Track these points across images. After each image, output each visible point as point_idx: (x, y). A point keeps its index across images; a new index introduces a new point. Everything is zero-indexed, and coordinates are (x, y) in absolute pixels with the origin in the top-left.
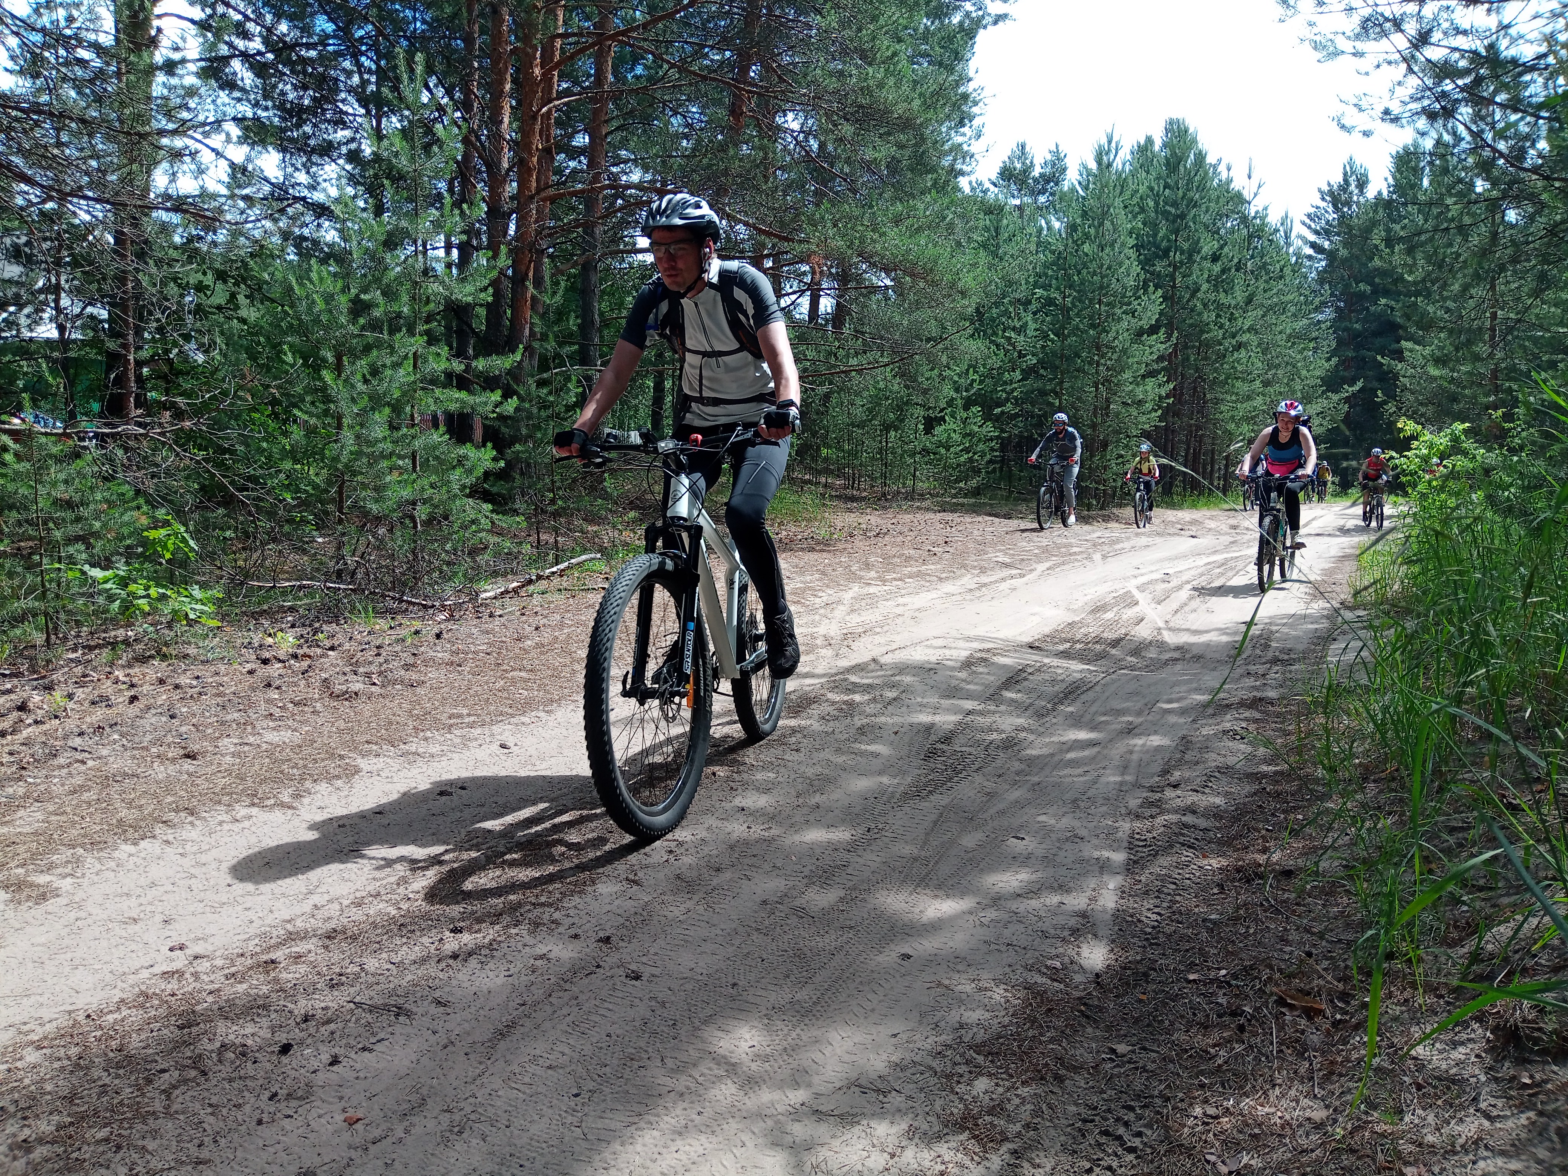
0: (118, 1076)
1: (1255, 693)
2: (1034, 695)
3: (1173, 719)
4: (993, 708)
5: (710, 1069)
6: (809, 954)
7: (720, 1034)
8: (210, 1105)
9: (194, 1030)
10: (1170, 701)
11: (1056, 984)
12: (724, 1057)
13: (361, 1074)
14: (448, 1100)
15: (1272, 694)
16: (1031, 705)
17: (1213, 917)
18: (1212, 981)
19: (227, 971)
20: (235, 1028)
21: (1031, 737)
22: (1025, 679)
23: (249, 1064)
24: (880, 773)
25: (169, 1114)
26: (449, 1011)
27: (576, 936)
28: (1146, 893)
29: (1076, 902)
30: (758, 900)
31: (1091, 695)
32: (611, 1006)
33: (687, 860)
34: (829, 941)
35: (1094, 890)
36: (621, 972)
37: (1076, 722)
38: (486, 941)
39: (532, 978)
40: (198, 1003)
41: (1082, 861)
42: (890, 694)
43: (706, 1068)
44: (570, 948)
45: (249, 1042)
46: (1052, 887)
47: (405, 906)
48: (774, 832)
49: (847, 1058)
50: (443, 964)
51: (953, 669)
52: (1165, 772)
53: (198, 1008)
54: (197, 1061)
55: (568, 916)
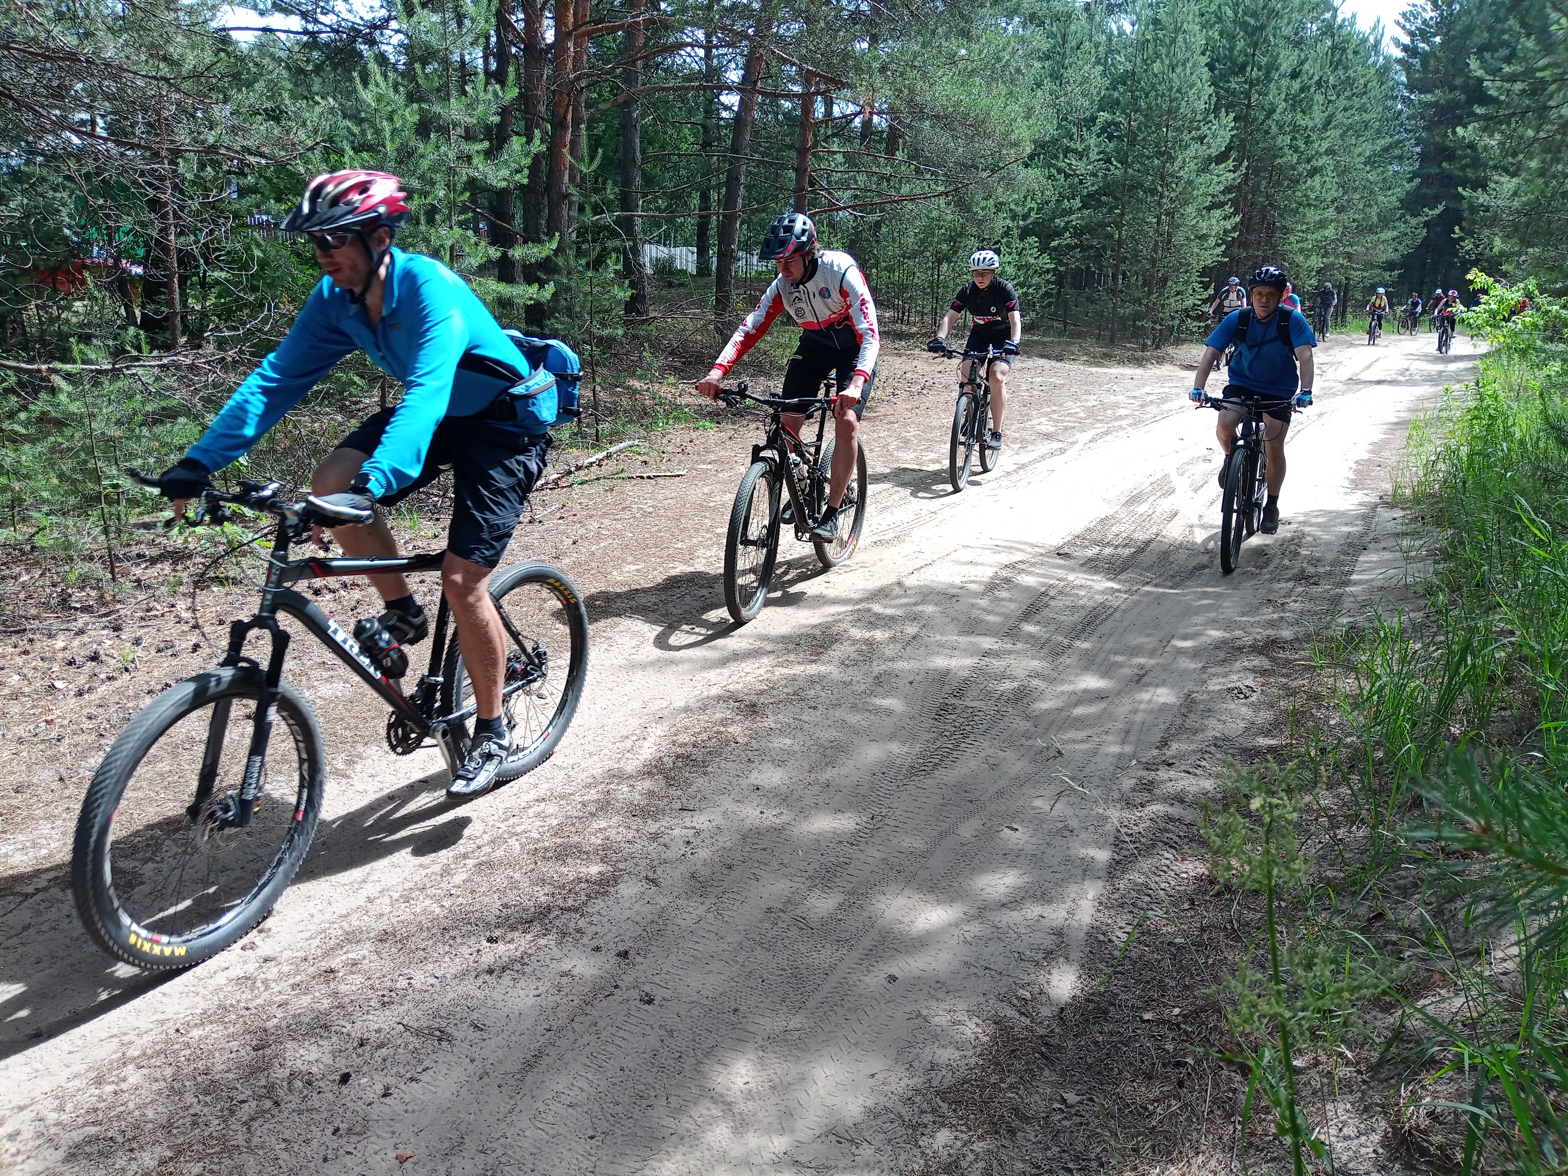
0: (206, 1104)
1: (1270, 632)
2: (1052, 628)
3: (1185, 663)
4: (1009, 646)
5: (708, 1109)
6: (804, 972)
7: (718, 1068)
8: (284, 1140)
9: (268, 1051)
10: (1185, 638)
11: (1023, 1018)
12: (721, 1095)
13: (409, 1108)
14: (484, 1139)
15: (1286, 633)
16: (1048, 640)
17: (1177, 940)
18: (1164, 1022)
19: (292, 981)
20: (302, 1052)
21: (1042, 685)
22: (1047, 606)
23: (314, 1094)
24: (892, 737)
25: (251, 1150)
26: (485, 1035)
27: (597, 949)
28: (1122, 905)
29: (1054, 916)
30: (765, 906)
31: (1109, 624)
32: (625, 1035)
33: (703, 854)
34: (824, 956)
35: (1074, 901)
36: (635, 994)
37: (1089, 663)
38: (518, 954)
39: (557, 998)
40: (269, 1019)
41: (1067, 860)
42: (911, 630)
43: (703, 1110)
44: (593, 961)
45: (314, 1070)
46: (1034, 896)
47: (447, 903)
48: (785, 818)
49: (829, 1101)
50: (480, 981)
51: (976, 594)
52: (1164, 743)
53: (269, 1024)
54: (271, 1088)
55: (591, 923)
